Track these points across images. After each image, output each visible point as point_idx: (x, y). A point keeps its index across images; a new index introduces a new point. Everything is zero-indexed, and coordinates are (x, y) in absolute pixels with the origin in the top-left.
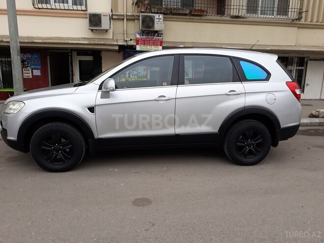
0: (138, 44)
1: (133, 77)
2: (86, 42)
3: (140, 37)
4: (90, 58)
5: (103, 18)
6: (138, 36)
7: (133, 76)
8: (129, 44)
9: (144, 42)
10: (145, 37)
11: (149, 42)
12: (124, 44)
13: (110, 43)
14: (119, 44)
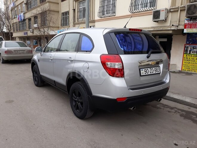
0: (185, 28)
1: (193, 54)
2: (152, 30)
3: (187, 22)
4: (165, 40)
5: (161, 13)
6: (186, 22)
7: (193, 52)
8: (178, 28)
9: (191, 26)
10: (192, 22)
11: (195, 26)
12: (175, 29)
13: (166, 29)
14: (172, 29)
